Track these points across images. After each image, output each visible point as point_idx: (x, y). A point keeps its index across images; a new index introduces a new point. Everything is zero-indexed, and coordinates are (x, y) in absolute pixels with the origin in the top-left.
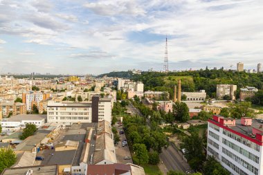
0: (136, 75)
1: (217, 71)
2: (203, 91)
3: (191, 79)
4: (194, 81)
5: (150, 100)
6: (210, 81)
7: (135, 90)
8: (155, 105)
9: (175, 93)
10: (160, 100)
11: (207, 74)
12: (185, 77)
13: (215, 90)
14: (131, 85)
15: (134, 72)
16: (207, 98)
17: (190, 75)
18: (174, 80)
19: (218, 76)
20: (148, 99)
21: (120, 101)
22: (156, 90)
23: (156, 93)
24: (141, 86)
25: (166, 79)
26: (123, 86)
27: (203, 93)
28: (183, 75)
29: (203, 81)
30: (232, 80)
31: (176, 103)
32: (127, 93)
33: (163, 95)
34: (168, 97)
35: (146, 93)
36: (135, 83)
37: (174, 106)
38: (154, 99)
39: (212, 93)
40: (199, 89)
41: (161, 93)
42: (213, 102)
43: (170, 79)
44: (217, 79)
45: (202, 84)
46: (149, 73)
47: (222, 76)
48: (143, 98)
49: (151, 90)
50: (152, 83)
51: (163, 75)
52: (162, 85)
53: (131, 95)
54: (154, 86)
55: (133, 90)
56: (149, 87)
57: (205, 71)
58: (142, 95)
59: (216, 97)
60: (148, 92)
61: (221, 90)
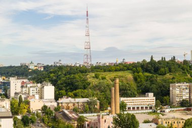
0: (35, 72)
1: (168, 63)
2: (151, 95)
3: (129, 76)
4: (135, 79)
5: (71, 113)
6: (159, 79)
7: (41, 98)
8: (81, 120)
9: (113, 100)
10: (85, 112)
11: (153, 68)
12: (120, 73)
13: (167, 93)
14: (33, 88)
15: (32, 67)
16: (157, 105)
17: (128, 69)
18: (103, 78)
19: (170, 71)
20: (66, 112)
21: (19, 117)
22: (76, 96)
23: (77, 100)
24: (49, 90)
25: (90, 78)
26: (19, 90)
27: (150, 98)
28: (116, 71)
29: (147, 78)
30: (189, 76)
31: (119, 115)
32: (28, 103)
33: (89, 103)
34: (97, 107)
35: (60, 101)
36: (39, 85)
37: (115, 120)
38: (75, 110)
39: (163, 97)
40: (143, 92)
41: (85, 100)
42: (167, 111)
43: (96, 77)
44: (168, 76)
45: (148, 84)
46: (61, 68)
47: (176, 71)
48: (57, 109)
49: (68, 96)
50: (68, 84)
51: (83, 70)
52: (85, 88)
53: (36, 106)
54: (72, 90)
55: (37, 96)
56: (63, 92)
57: (149, 63)
58: (55, 104)
59: (170, 104)
60: (64, 100)
61: (177, 91)
